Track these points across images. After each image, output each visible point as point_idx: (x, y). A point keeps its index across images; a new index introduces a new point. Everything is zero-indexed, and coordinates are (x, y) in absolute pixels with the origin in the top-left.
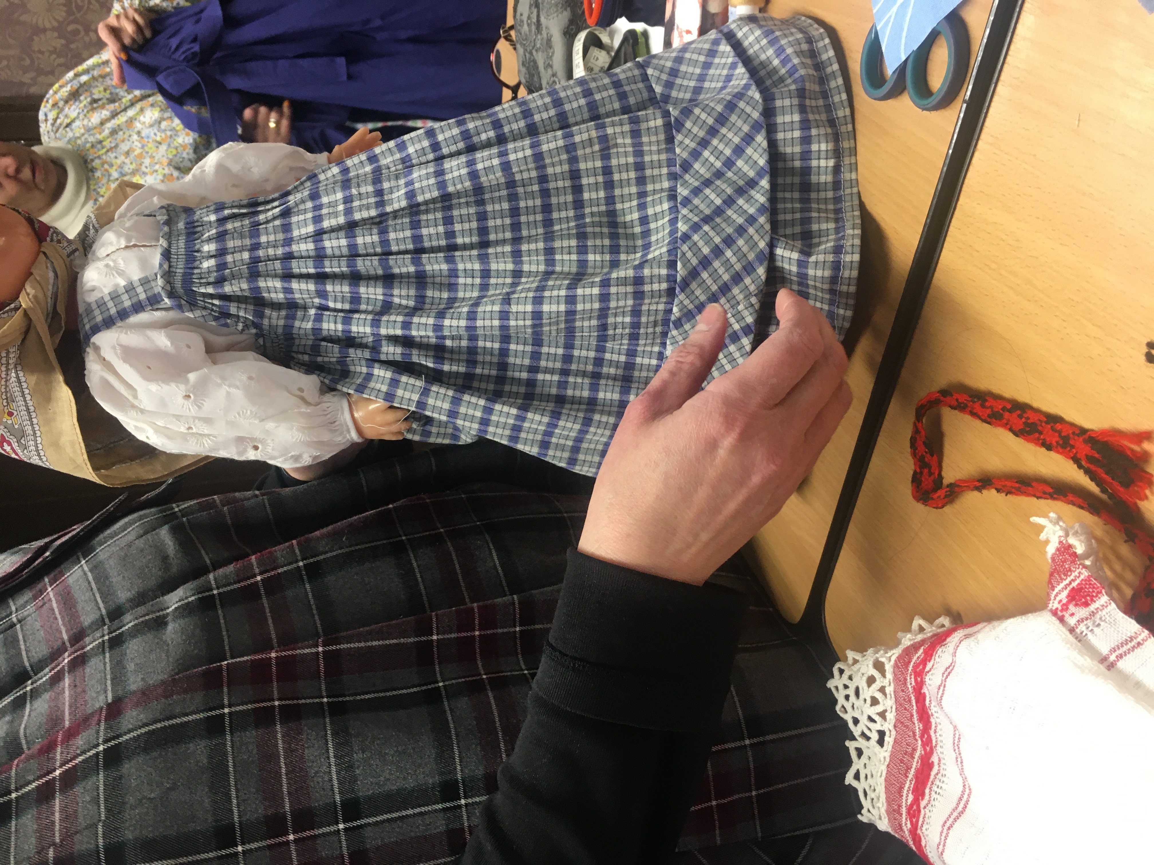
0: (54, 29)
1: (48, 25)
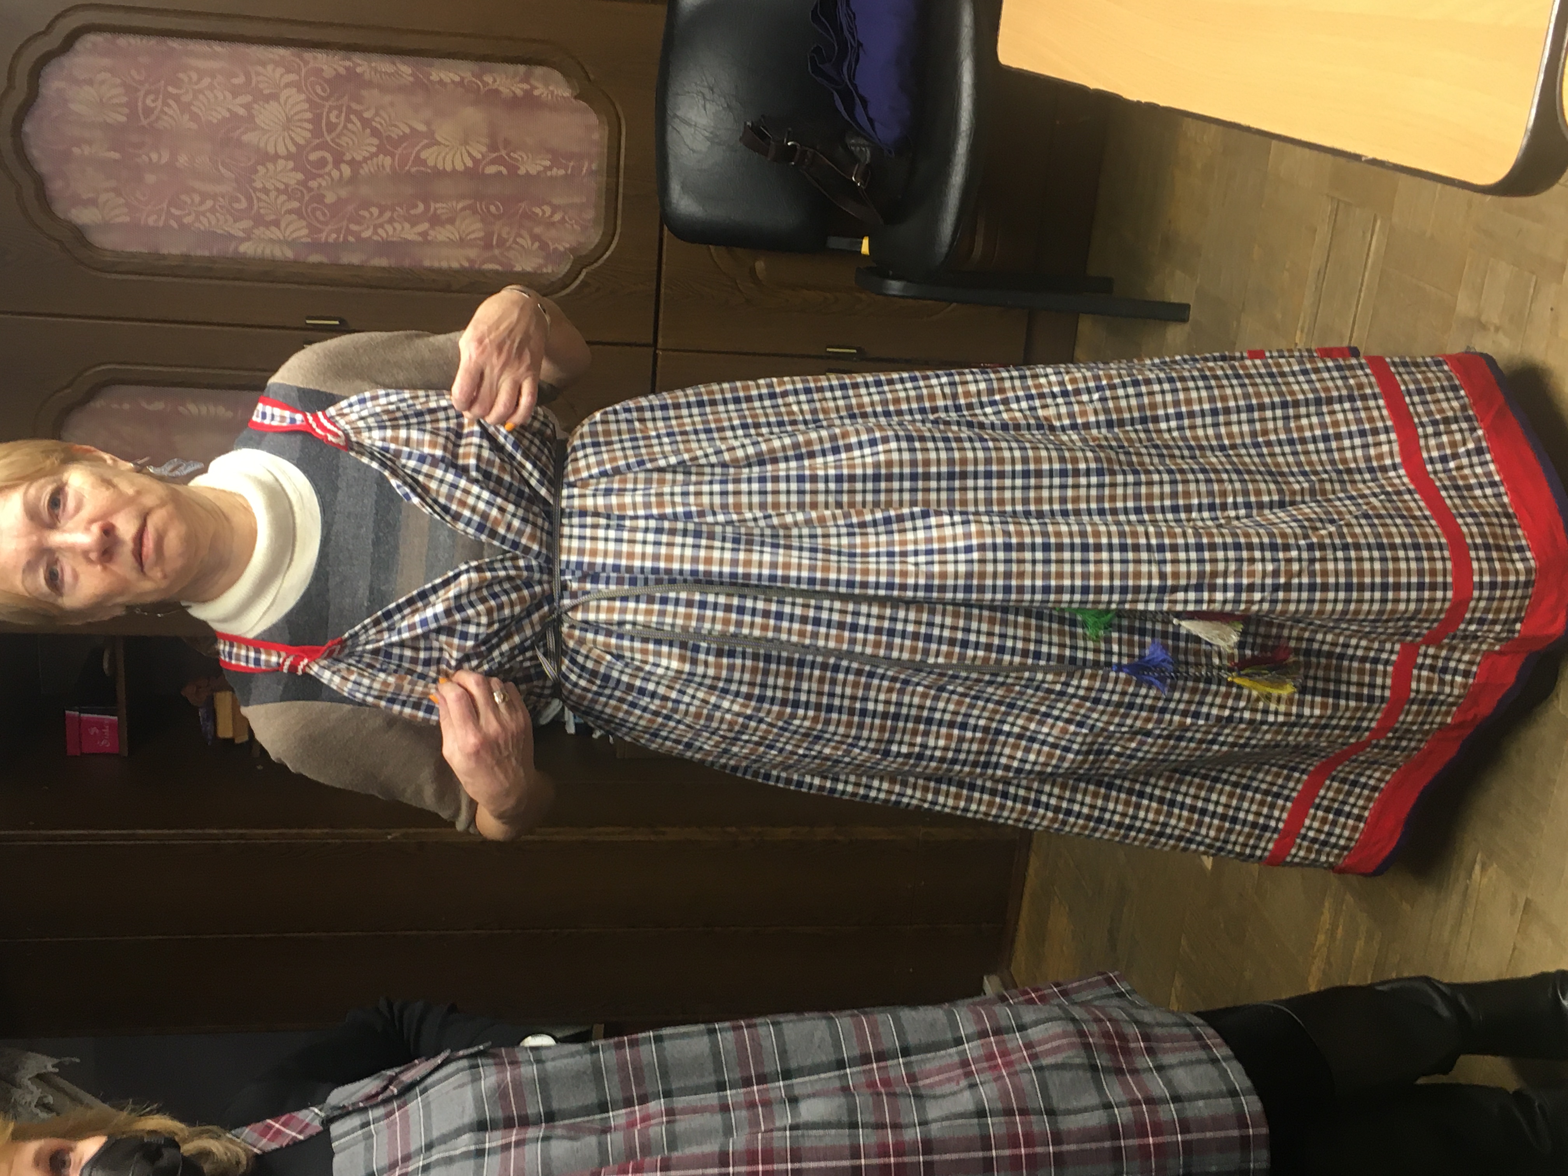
0: (289, 157)
1: (282, 151)
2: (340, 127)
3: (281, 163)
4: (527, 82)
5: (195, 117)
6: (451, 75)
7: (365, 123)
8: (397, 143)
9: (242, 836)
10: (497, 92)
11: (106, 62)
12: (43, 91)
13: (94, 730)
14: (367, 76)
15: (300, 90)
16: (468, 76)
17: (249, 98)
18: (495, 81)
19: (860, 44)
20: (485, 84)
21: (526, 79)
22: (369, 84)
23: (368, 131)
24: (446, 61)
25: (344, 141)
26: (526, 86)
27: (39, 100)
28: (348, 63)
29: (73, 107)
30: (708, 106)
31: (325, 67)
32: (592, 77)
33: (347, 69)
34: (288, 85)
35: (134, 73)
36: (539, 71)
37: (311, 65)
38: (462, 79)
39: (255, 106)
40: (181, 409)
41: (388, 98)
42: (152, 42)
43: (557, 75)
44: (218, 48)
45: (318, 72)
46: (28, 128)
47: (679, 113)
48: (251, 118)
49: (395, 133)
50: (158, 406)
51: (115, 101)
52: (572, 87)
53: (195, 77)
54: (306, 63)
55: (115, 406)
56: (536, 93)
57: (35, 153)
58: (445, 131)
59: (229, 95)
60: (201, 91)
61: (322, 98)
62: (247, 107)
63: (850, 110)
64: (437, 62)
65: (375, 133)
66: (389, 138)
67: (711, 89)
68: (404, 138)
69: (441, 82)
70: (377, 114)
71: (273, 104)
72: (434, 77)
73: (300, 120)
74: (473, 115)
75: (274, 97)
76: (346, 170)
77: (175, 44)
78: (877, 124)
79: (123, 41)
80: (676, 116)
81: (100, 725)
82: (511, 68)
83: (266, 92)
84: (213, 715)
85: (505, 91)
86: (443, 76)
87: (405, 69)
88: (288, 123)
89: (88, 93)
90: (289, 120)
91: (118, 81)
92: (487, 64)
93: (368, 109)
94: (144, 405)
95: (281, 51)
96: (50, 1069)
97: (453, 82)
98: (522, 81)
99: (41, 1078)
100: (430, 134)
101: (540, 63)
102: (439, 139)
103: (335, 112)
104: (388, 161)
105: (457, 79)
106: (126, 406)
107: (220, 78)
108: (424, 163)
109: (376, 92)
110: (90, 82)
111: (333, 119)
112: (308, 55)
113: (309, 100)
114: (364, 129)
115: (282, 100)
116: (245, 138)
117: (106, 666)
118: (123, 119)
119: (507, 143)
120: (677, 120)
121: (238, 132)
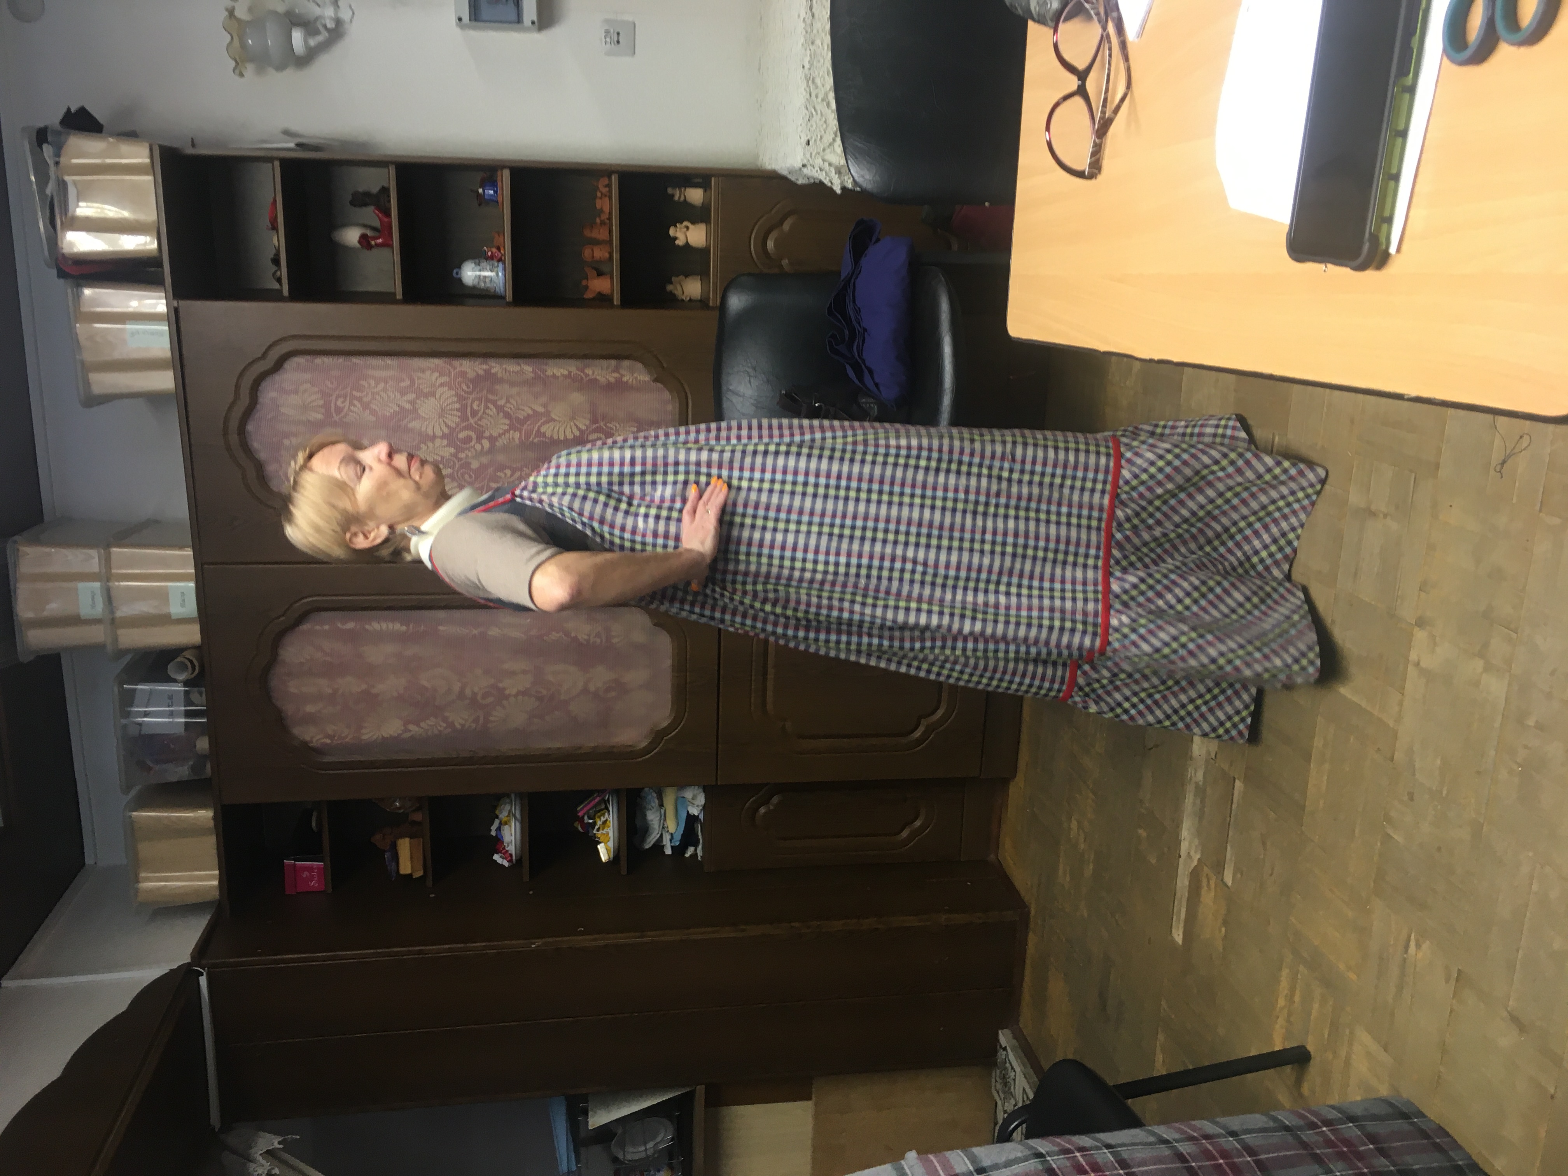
0: (444, 436)
1: (439, 433)
2: (480, 414)
3: (438, 442)
4: (618, 372)
5: (374, 413)
6: (562, 370)
7: (500, 409)
8: (522, 422)
9: (420, 952)
10: (596, 380)
11: (308, 376)
12: (261, 400)
13: (306, 874)
14: (499, 375)
15: (450, 388)
16: (574, 370)
17: (414, 396)
18: (593, 373)
19: (865, 330)
20: (588, 375)
21: (616, 369)
22: (501, 381)
23: (501, 414)
24: (558, 361)
25: (483, 422)
26: (616, 375)
27: (258, 406)
28: (485, 367)
29: (283, 410)
30: (752, 380)
31: (468, 370)
32: (665, 365)
33: (485, 371)
34: (441, 385)
35: (328, 384)
36: (626, 363)
37: (458, 369)
38: (570, 373)
39: (418, 401)
40: (367, 627)
41: (515, 390)
42: (341, 360)
43: (639, 365)
44: (389, 361)
45: (463, 374)
46: (250, 427)
47: (731, 388)
48: (415, 410)
49: (521, 415)
50: (350, 625)
51: (314, 404)
52: (650, 373)
53: (373, 383)
54: (455, 368)
55: (318, 628)
56: (625, 379)
57: (255, 445)
58: (558, 411)
59: (398, 395)
60: (378, 393)
61: (465, 392)
62: (412, 403)
63: (861, 380)
64: (551, 362)
65: (507, 415)
66: (517, 419)
67: (754, 369)
68: (528, 417)
69: (554, 376)
70: (508, 401)
71: (432, 399)
72: (549, 372)
73: (451, 410)
74: (578, 398)
75: (433, 394)
76: (486, 444)
77: (356, 360)
78: (881, 388)
79: (319, 360)
80: (729, 390)
81: (310, 869)
82: (605, 363)
83: (425, 391)
84: (396, 858)
85: (602, 380)
86: (555, 371)
87: (527, 369)
88: (442, 413)
89: (294, 399)
90: (443, 410)
91: (316, 389)
92: (587, 361)
93: (501, 398)
94: (339, 625)
95: (437, 361)
96: (277, 1145)
97: (562, 375)
98: (613, 371)
99: (270, 1154)
100: (548, 413)
101: (627, 357)
102: (553, 416)
103: (476, 403)
104: (517, 435)
105: (566, 373)
106: (326, 627)
107: (391, 383)
108: (544, 435)
109: (506, 386)
110: (296, 392)
111: (475, 407)
112: (456, 363)
113: (457, 395)
114: (498, 413)
115: (437, 396)
116: (412, 425)
117: (314, 824)
118: (320, 416)
119: (604, 418)
120: (729, 393)
121: (405, 422)
